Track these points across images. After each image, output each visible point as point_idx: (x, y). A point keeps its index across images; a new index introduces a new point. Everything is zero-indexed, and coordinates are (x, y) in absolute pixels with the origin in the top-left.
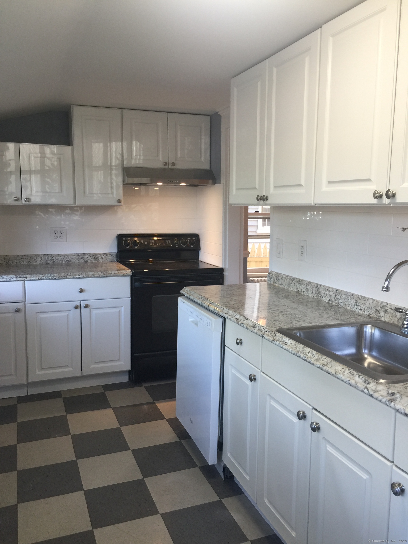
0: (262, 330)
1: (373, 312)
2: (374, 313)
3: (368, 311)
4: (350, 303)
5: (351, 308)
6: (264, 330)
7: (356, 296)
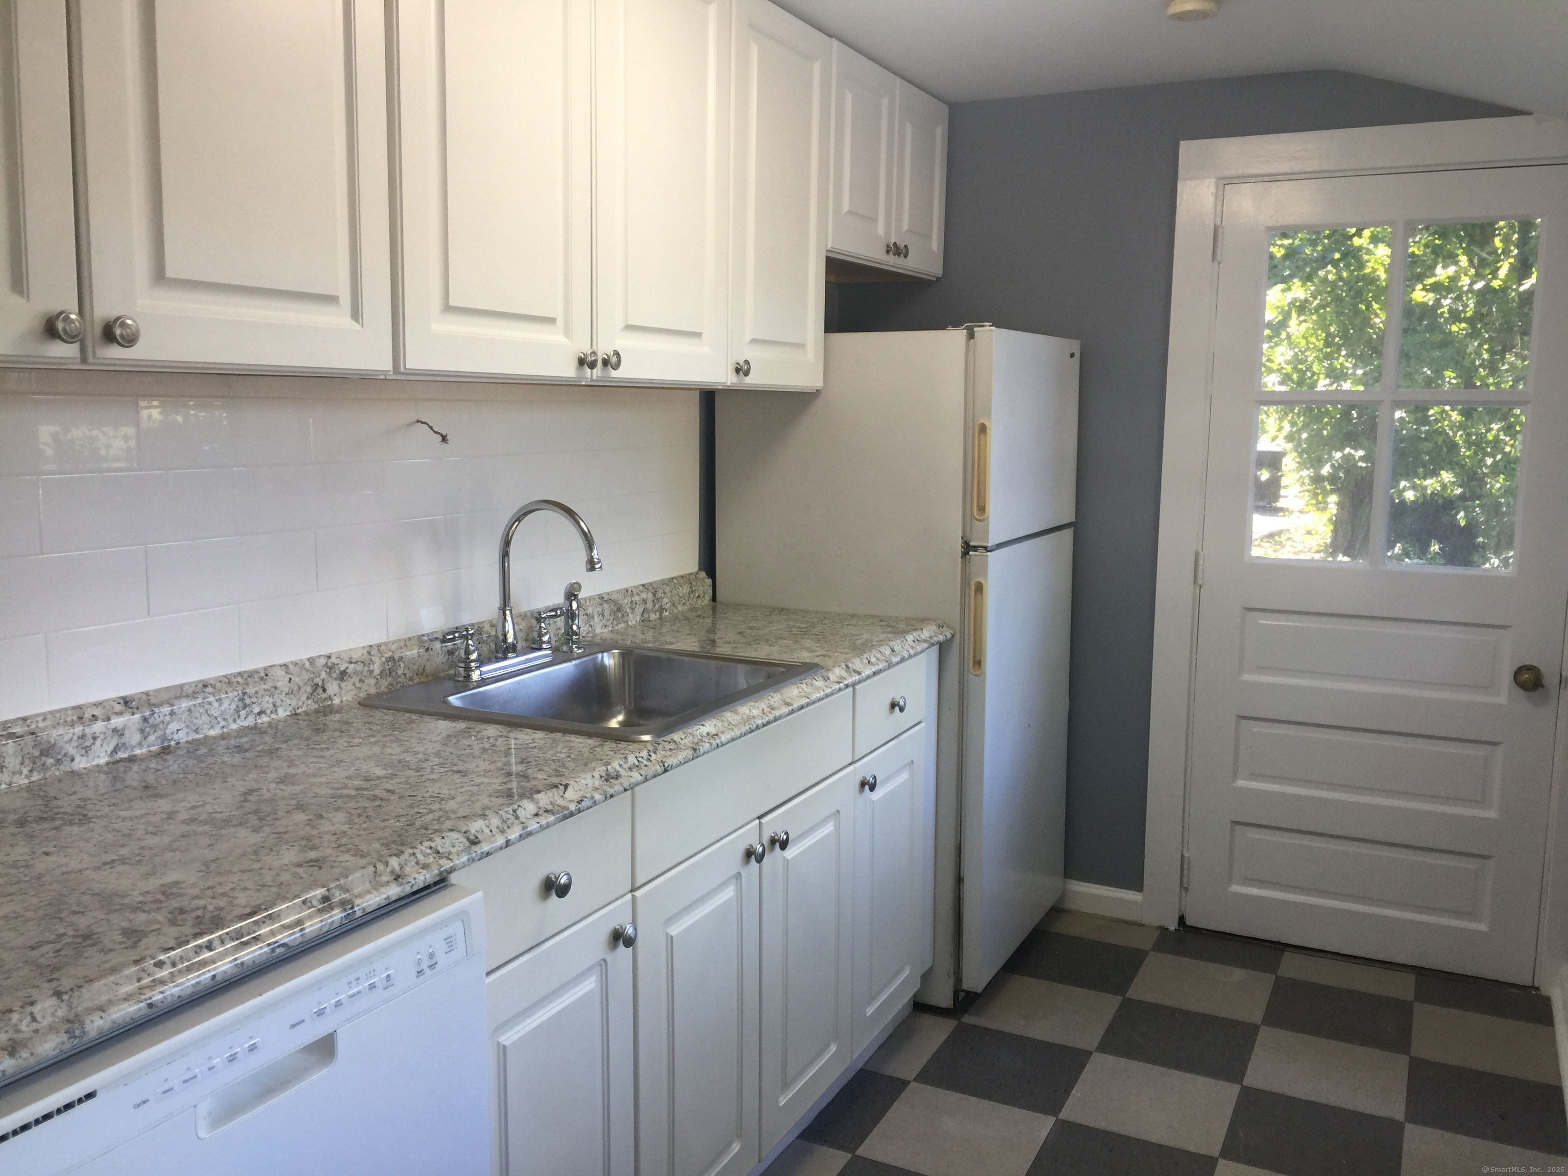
0: (637, 763)
1: (304, 698)
2: (308, 698)
3: (289, 702)
4: (215, 715)
5: (223, 727)
6: (640, 759)
7: (220, 682)
